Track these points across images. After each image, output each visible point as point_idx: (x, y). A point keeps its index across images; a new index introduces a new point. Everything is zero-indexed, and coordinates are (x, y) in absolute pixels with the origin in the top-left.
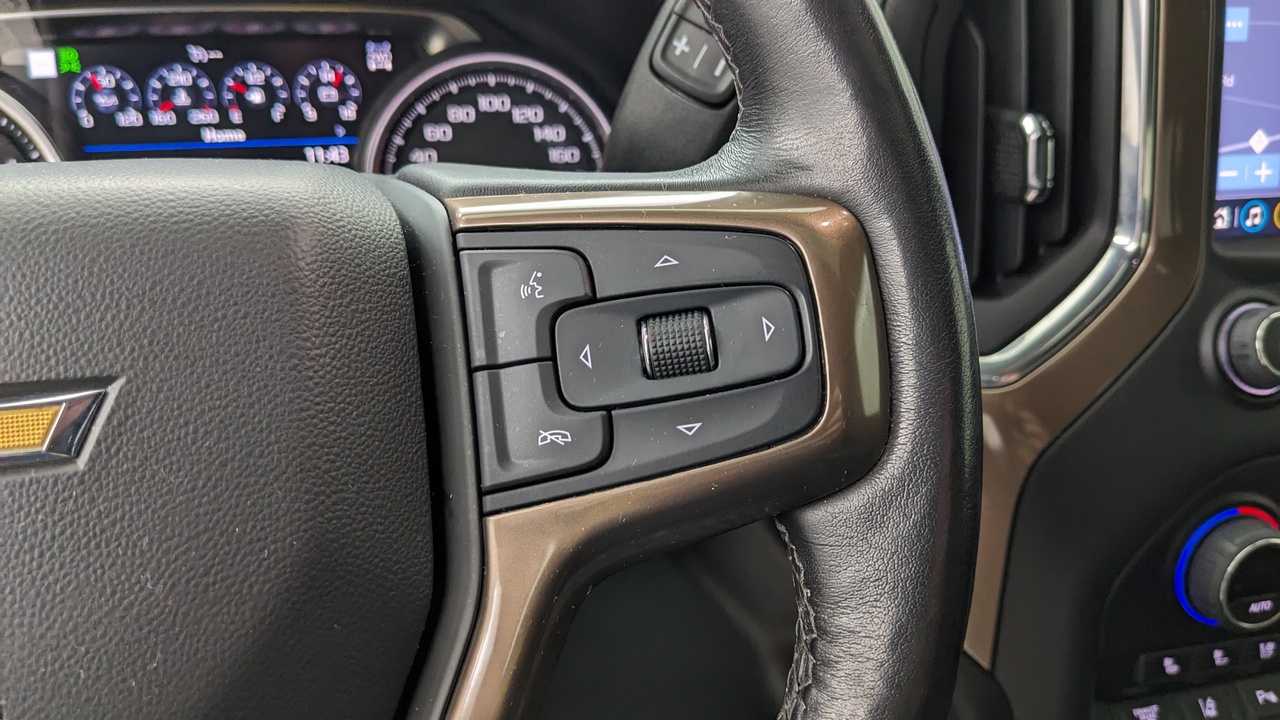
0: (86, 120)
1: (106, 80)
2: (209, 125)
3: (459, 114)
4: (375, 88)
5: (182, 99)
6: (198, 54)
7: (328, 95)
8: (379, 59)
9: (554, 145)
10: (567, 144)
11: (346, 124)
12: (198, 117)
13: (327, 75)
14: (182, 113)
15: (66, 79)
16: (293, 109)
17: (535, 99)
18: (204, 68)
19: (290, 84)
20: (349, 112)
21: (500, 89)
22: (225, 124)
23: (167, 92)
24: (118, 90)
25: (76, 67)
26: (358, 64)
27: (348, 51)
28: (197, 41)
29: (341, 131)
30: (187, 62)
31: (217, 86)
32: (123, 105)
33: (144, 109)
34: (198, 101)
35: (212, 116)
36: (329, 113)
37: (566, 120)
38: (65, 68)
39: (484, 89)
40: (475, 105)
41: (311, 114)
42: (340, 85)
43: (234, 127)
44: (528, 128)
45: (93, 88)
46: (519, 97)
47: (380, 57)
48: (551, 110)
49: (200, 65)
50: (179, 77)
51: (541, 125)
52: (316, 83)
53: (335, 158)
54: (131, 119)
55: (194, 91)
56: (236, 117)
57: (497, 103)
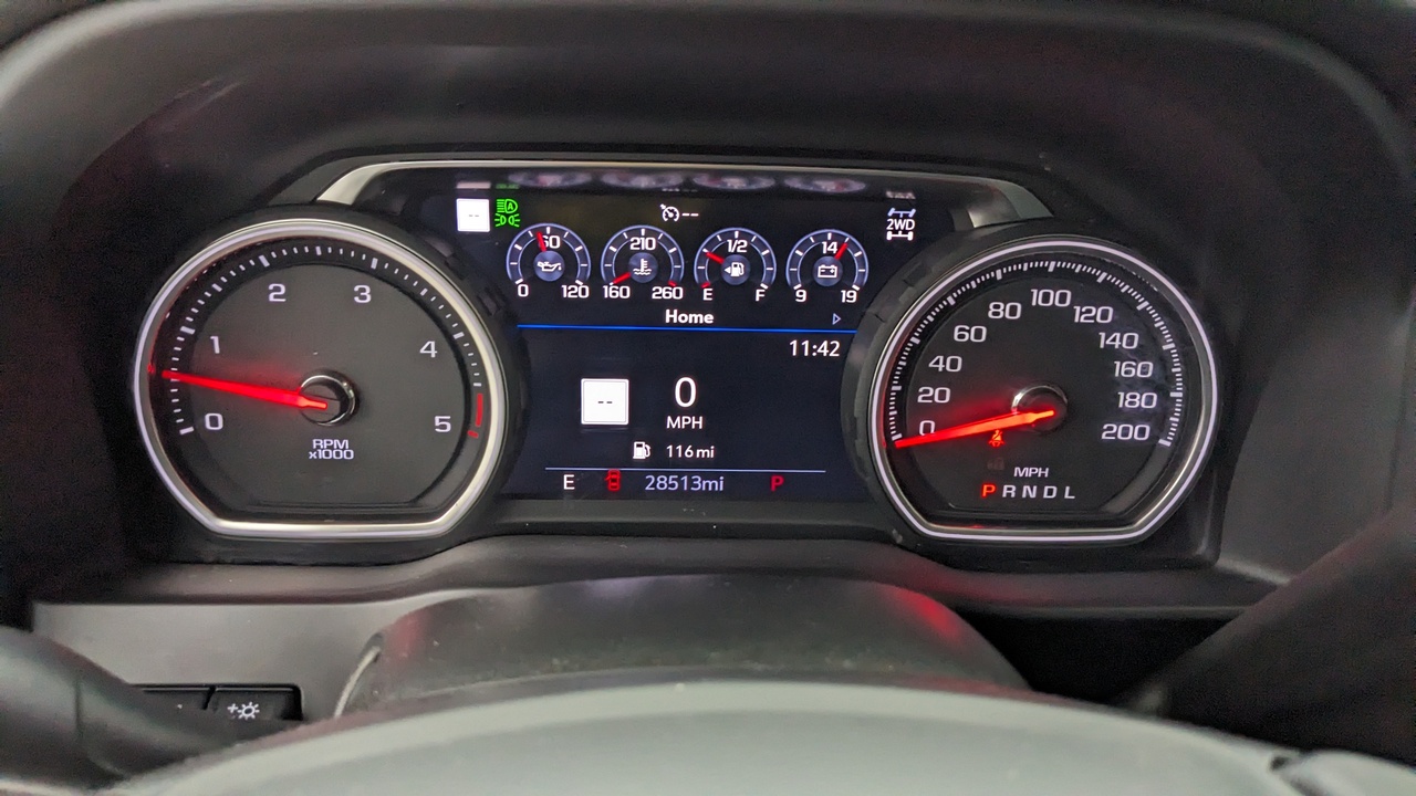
0: (523, 290)
1: (551, 241)
2: (672, 304)
3: (1001, 310)
4: (891, 264)
5: (643, 269)
6: (668, 212)
8: (901, 227)
9: (1119, 355)
10: (1139, 354)
11: (843, 308)
12: (661, 292)
13: (829, 247)
14: (642, 288)
15: (500, 235)
16: (781, 288)
17: (1108, 294)
18: (675, 230)
19: (782, 255)
20: (850, 296)
21: (1062, 278)
22: (691, 303)
23: (626, 258)
24: (565, 252)
25: (513, 221)
27: (862, 216)
28: (669, 198)
29: (836, 319)
30: (654, 219)
31: (689, 252)
32: (568, 276)
33: (595, 282)
34: (662, 274)
35: (676, 292)
37: (1143, 323)
38: (502, 221)
39: (1040, 277)
40: (1026, 302)
41: (802, 296)
42: (844, 260)
43: (703, 308)
44: (1092, 330)
45: (535, 250)
46: (1089, 291)
47: (900, 224)
48: (1124, 305)
49: (670, 226)
50: (643, 241)
51: (1109, 329)
52: (815, 255)
53: (823, 349)
54: (577, 290)
55: (659, 258)
56: (706, 294)
57: (1054, 298)
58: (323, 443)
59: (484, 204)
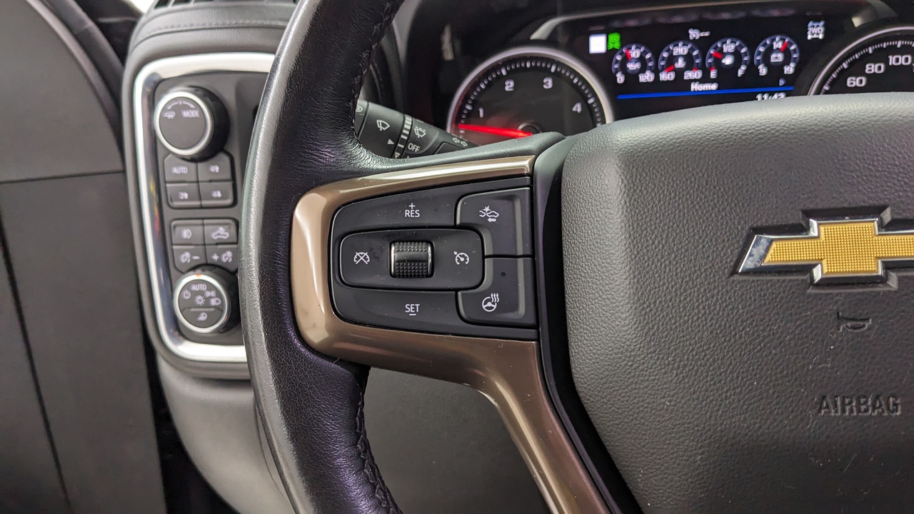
0: (620, 78)
1: (635, 53)
2: (695, 80)
3: (872, 68)
5: (680, 64)
6: (694, 34)
7: (777, 58)
8: (816, 31)
11: (787, 77)
12: (689, 75)
13: (778, 44)
14: (679, 73)
15: (610, 53)
16: (752, 68)
18: (697, 43)
19: (752, 51)
20: (789, 69)
21: (905, 50)
22: (705, 79)
23: (672, 59)
24: (641, 59)
25: (617, 46)
26: (800, 36)
27: (795, 29)
28: (694, 28)
29: (782, 82)
30: (686, 39)
31: (703, 54)
32: (643, 70)
33: (656, 72)
34: (690, 65)
35: (697, 74)
36: (776, 70)
38: (611, 47)
39: (894, 50)
40: (886, 61)
41: (763, 71)
42: (786, 51)
43: (712, 81)
45: (627, 58)
47: (815, 30)
49: (694, 41)
50: (681, 50)
52: (770, 50)
53: (775, 98)
54: (647, 77)
55: (688, 58)
56: (713, 74)
57: (902, 60)
59: (603, 39)
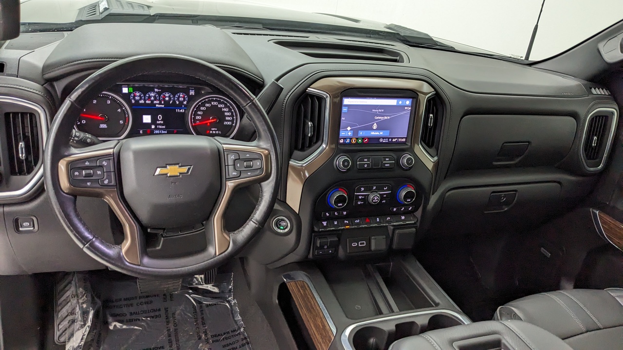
0: (133, 101)
1: (138, 94)
2: (157, 104)
3: (207, 105)
4: (191, 99)
5: (152, 98)
6: (156, 90)
7: (181, 99)
8: (192, 93)
9: (226, 112)
10: (228, 112)
11: (184, 105)
12: (155, 102)
13: (181, 95)
14: (152, 101)
15: (130, 93)
16: (174, 102)
17: (223, 103)
18: (157, 93)
19: (174, 97)
20: (185, 103)
21: (216, 101)
22: (160, 104)
23: (150, 97)
24: (140, 96)
25: (132, 91)
26: (188, 94)
27: (186, 91)
28: (156, 88)
29: (183, 106)
30: (154, 91)
31: (159, 96)
32: (141, 99)
33: (145, 100)
34: (155, 99)
35: (158, 102)
36: (181, 103)
37: (228, 107)
38: (130, 91)
39: (213, 101)
40: (211, 103)
41: (177, 103)
42: (184, 98)
43: (162, 104)
44: (221, 108)
45: (135, 96)
46: (220, 103)
48: (226, 105)
49: (156, 92)
50: (152, 94)
51: (224, 108)
52: (179, 97)
53: (181, 111)
54: (142, 102)
55: (155, 97)
56: (163, 102)
57: (215, 103)
58: (102, 125)
59: (127, 89)
